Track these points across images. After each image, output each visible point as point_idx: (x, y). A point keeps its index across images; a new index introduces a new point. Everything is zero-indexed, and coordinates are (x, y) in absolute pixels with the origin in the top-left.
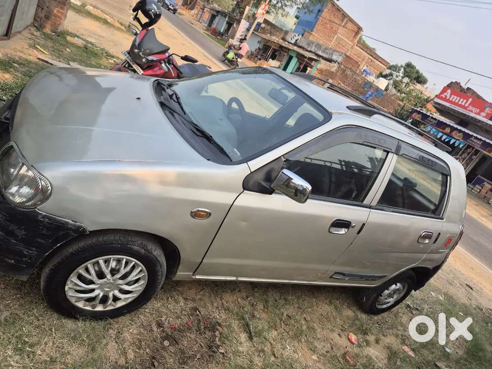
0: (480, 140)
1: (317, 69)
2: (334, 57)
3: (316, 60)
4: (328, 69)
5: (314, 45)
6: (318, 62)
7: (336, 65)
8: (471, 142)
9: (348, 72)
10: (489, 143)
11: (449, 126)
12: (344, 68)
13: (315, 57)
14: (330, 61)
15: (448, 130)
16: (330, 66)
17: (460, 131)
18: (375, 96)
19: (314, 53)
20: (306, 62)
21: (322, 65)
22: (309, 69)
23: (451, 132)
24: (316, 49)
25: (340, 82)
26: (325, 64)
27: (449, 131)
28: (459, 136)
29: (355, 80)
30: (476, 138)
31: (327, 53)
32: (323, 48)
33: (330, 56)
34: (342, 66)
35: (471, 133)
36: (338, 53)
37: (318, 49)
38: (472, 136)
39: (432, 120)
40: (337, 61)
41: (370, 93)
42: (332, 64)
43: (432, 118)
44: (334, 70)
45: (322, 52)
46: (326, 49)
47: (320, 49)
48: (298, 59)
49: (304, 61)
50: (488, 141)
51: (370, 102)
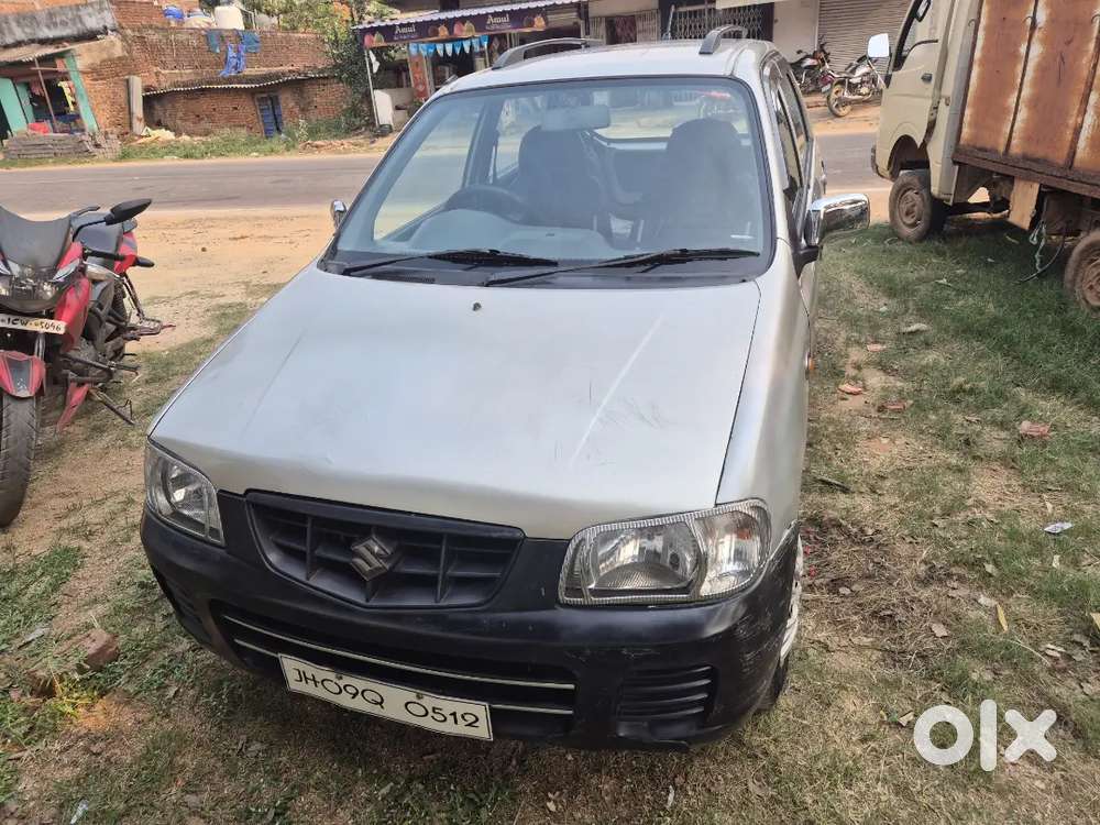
0: (503, 14)
1: (83, 73)
2: (92, 23)
3: (61, 55)
4: (105, 56)
5: (14, 25)
6: (67, 55)
7: (112, 36)
8: (493, 27)
9: (153, 37)
10: (520, 9)
11: (440, 22)
12: (137, 34)
13: (50, 50)
14: (91, 36)
15: (443, 32)
16: (103, 49)
17: (463, 20)
18: (247, 51)
19: (33, 41)
20: (44, 73)
21: (84, 57)
22: (63, 84)
23: (451, 31)
24: (28, 30)
25: (155, 69)
26: (89, 50)
27: (446, 33)
28: (469, 31)
29: (184, 45)
30: (495, 14)
31: (64, 24)
32: (42, 17)
33: (79, 25)
34: (129, 32)
35: (483, 11)
36: (90, 10)
37: (31, 26)
38: (487, 14)
39: (404, 30)
40: (106, 28)
41: (232, 53)
42: (104, 41)
43: (402, 26)
44: (118, 51)
45: (48, 27)
46: (51, 15)
47: (38, 24)
48: (12, 79)
49: (36, 73)
50: (516, 7)
51: (247, 71)
